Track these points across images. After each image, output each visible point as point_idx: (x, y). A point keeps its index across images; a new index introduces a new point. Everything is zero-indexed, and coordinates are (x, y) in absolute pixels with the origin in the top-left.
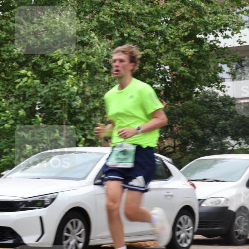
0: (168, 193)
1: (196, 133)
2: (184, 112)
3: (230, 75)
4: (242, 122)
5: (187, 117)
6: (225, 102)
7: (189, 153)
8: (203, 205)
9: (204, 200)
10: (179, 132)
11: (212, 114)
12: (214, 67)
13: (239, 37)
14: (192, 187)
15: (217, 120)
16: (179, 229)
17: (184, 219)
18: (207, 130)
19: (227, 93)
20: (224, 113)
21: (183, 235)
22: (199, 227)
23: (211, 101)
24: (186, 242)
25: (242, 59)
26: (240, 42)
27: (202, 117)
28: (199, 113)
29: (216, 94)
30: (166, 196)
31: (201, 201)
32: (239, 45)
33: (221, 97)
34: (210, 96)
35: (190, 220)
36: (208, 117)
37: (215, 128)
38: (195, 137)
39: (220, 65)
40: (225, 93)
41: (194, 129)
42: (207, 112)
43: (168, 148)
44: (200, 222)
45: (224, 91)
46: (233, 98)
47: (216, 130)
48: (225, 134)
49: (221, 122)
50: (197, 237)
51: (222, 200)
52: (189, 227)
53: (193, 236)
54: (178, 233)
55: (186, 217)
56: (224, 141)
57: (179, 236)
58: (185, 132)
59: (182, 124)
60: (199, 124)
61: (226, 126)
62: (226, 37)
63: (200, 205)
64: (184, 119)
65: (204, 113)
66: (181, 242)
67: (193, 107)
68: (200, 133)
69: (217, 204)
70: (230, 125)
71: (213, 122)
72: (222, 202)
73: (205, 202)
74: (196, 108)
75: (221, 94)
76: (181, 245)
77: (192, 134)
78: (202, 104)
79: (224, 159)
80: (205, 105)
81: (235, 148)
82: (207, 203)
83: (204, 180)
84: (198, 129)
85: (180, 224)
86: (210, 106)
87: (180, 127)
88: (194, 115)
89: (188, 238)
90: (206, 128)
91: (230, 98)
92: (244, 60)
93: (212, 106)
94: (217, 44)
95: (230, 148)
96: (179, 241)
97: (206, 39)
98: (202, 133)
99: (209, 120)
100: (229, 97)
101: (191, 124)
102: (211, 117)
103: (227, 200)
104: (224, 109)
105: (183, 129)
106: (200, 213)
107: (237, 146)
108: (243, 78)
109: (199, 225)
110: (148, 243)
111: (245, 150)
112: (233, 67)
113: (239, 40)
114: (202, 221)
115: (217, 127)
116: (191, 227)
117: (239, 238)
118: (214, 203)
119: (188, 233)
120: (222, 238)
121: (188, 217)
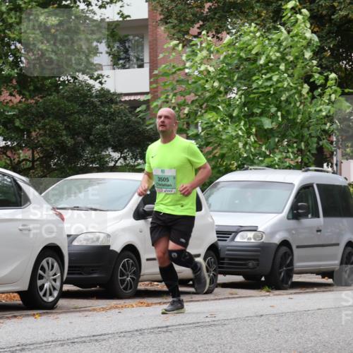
0: (23, 225)
1: (63, 142)
2: (46, 110)
4: (127, 127)
5: (50, 119)
6: (103, 99)
7: (55, 170)
8: (75, 243)
9: (76, 236)
10: (40, 139)
11: (85, 115)
13: (121, 7)
14: (58, 218)
15: (93, 124)
16: (41, 277)
17: (48, 263)
19: (106, 86)
20: (102, 114)
21: (47, 286)
22: (68, 274)
23: (86, 96)
24: (51, 294)
25: (126, 38)
26: (122, 15)
27: (72, 118)
28: (67, 113)
29: (91, 87)
30: (21, 230)
31: (72, 237)
32: (121, 19)
33: (98, 90)
34: (82, 90)
35: (56, 265)
36: (79, 119)
37: (91, 135)
38: (62, 148)
40: (103, 86)
41: (62, 136)
42: (78, 112)
43: (24, 162)
44: (69, 267)
45: (101, 83)
46: (115, 94)
47: (91, 137)
48: (105, 144)
49: (98, 127)
50: (67, 287)
51: (102, 236)
52: (55, 274)
53: (61, 287)
54: (39, 283)
55: (50, 260)
56: (104, 153)
58: (48, 139)
59: (43, 128)
60: (67, 128)
61: (106, 133)
63: (70, 243)
64: (47, 121)
65: (75, 113)
66: (45, 295)
67: (59, 104)
68: (69, 142)
69: (94, 242)
70: (110, 131)
71: (88, 126)
72: (101, 239)
73: (78, 239)
74: (63, 105)
75: (97, 86)
76: (45, 299)
77: (58, 143)
78: (71, 101)
79: (103, 179)
80: (75, 102)
81: (118, 164)
82: (81, 241)
83: (77, 208)
84: (66, 135)
85: (43, 269)
86: (83, 104)
87: (41, 132)
88: (61, 116)
89: (55, 289)
90: (78, 134)
91: (111, 94)
92: (128, 40)
93: (86, 103)
95: (112, 164)
96: (41, 294)
98: (73, 142)
99: (81, 123)
100: (108, 91)
101: (57, 127)
102: (84, 119)
103: (108, 236)
104: (103, 109)
105: (45, 135)
106: (70, 255)
107: (121, 160)
108: (127, 66)
109: (69, 270)
111: (132, 166)
113: (121, 11)
114: (73, 265)
115: (93, 133)
116: (59, 274)
117: (125, 289)
118: (91, 240)
119: (53, 283)
120: (101, 289)
121: (53, 260)
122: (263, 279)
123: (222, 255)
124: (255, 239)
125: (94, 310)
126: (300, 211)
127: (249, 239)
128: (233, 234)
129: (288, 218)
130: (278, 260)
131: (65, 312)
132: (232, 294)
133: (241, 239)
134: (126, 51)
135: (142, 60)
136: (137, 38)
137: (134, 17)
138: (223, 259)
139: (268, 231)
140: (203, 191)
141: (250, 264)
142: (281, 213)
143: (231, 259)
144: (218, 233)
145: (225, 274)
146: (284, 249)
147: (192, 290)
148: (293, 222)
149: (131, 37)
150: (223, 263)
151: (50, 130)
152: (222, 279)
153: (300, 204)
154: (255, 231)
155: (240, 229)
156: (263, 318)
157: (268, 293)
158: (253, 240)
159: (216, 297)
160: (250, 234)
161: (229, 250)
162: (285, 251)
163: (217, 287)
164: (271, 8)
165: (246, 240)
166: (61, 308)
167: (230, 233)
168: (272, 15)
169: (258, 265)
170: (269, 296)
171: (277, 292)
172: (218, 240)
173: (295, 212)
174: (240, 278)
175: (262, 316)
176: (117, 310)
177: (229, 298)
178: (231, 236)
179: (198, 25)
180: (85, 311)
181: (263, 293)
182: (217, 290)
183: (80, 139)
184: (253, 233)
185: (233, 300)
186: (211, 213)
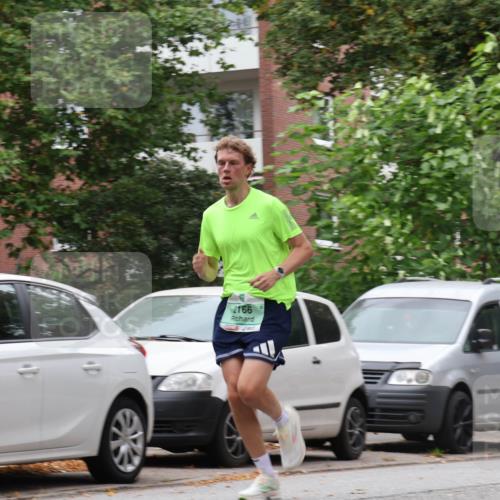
0: (90, 363)
1: (143, 244)
2: (117, 200)
3: (208, 127)
5: (124, 211)
6: (197, 183)
8: (162, 388)
9: (164, 378)
10: (110, 240)
11: (172, 206)
12: (174, 112)
13: (223, 52)
14: (137, 352)
15: (184, 218)
16: (116, 437)
17: (125, 416)
18: (165, 239)
19: (201, 165)
21: (124, 449)
22: (155, 432)
23: (171, 179)
24: (130, 461)
25: (228, 97)
26: (224, 64)
27: (153, 211)
28: (148, 203)
29: (180, 166)
30: (86, 370)
31: (157, 380)
32: (222, 70)
33: (190, 172)
34: (168, 170)
35: (136, 419)
36: (165, 211)
37: (181, 233)
39: (185, 107)
40: (198, 164)
41: (140, 235)
42: (163, 202)
44: (156, 422)
45: (195, 160)
47: (182, 237)
49: (190, 222)
50: (152, 451)
51: (200, 377)
52: (135, 433)
53: (144, 450)
54: (113, 444)
55: (128, 412)
57: (117, 451)
58: (121, 240)
59: (114, 224)
60: (147, 225)
62: (194, 53)
63: (155, 387)
64: (119, 214)
65: (156, 203)
66: (121, 463)
67: (136, 191)
68: (151, 243)
69: (189, 385)
71: (177, 222)
72: (198, 382)
73: (166, 381)
74: (140, 193)
75: (189, 165)
76: (122, 468)
78: (152, 186)
79: (199, 297)
80: (159, 188)
82: (170, 385)
83: (163, 338)
84: (147, 235)
85: (118, 425)
86: (169, 190)
87: (112, 230)
88: (139, 207)
89: (135, 453)
90: (163, 233)
91: (208, 175)
92: (231, 100)
93: (173, 188)
94: (178, 66)
96: (117, 460)
97: (155, 55)
98: (156, 245)
99: (167, 217)
100: (204, 172)
101: (134, 224)
102: (172, 211)
103: (209, 377)
104: (197, 197)
105: (116, 234)
106: (157, 405)
109: (155, 427)
110: (55, 465)
112: (210, 113)
113: (222, 59)
114: (161, 419)
115: (184, 231)
116: (140, 433)
117: (235, 453)
118: (184, 385)
119: (133, 445)
120: (202, 453)
121: (133, 412)
122: (431, 438)
123: (372, 404)
124: (417, 380)
125: (192, 484)
126: (482, 341)
127: (410, 381)
128: (387, 374)
129: (465, 351)
130: (452, 411)
131: (151, 487)
132: (387, 460)
133: (398, 381)
134: (229, 116)
135: (251, 127)
136: (244, 97)
137: (239, 67)
138: (373, 410)
139: (437, 368)
140: (341, 312)
141: (413, 417)
142: (453, 343)
143: (383, 410)
144: (365, 372)
145: (376, 430)
146: (460, 395)
147: (330, 454)
148: (472, 357)
149: (235, 96)
150: (372, 416)
151: (123, 227)
152: (372, 438)
153: (481, 330)
154: (417, 369)
155: (397, 367)
156: (432, 494)
157: (438, 459)
158: (414, 383)
159: (365, 465)
160: (411, 374)
161: (380, 397)
162: (460, 398)
163: (364, 450)
164: (432, 53)
165: (405, 383)
166: (145, 481)
167: (380, 372)
168: (433, 61)
169: (423, 418)
170: (439, 462)
171: (452, 457)
172: (367, 383)
173: (474, 341)
174: (397, 438)
175: (431, 491)
176: (224, 484)
177: (383, 466)
178: (383, 377)
179: (329, 78)
180: (179, 485)
181: (432, 458)
182: (366, 454)
183: (166, 239)
184: (415, 372)
185: (389, 469)
186: (356, 344)
